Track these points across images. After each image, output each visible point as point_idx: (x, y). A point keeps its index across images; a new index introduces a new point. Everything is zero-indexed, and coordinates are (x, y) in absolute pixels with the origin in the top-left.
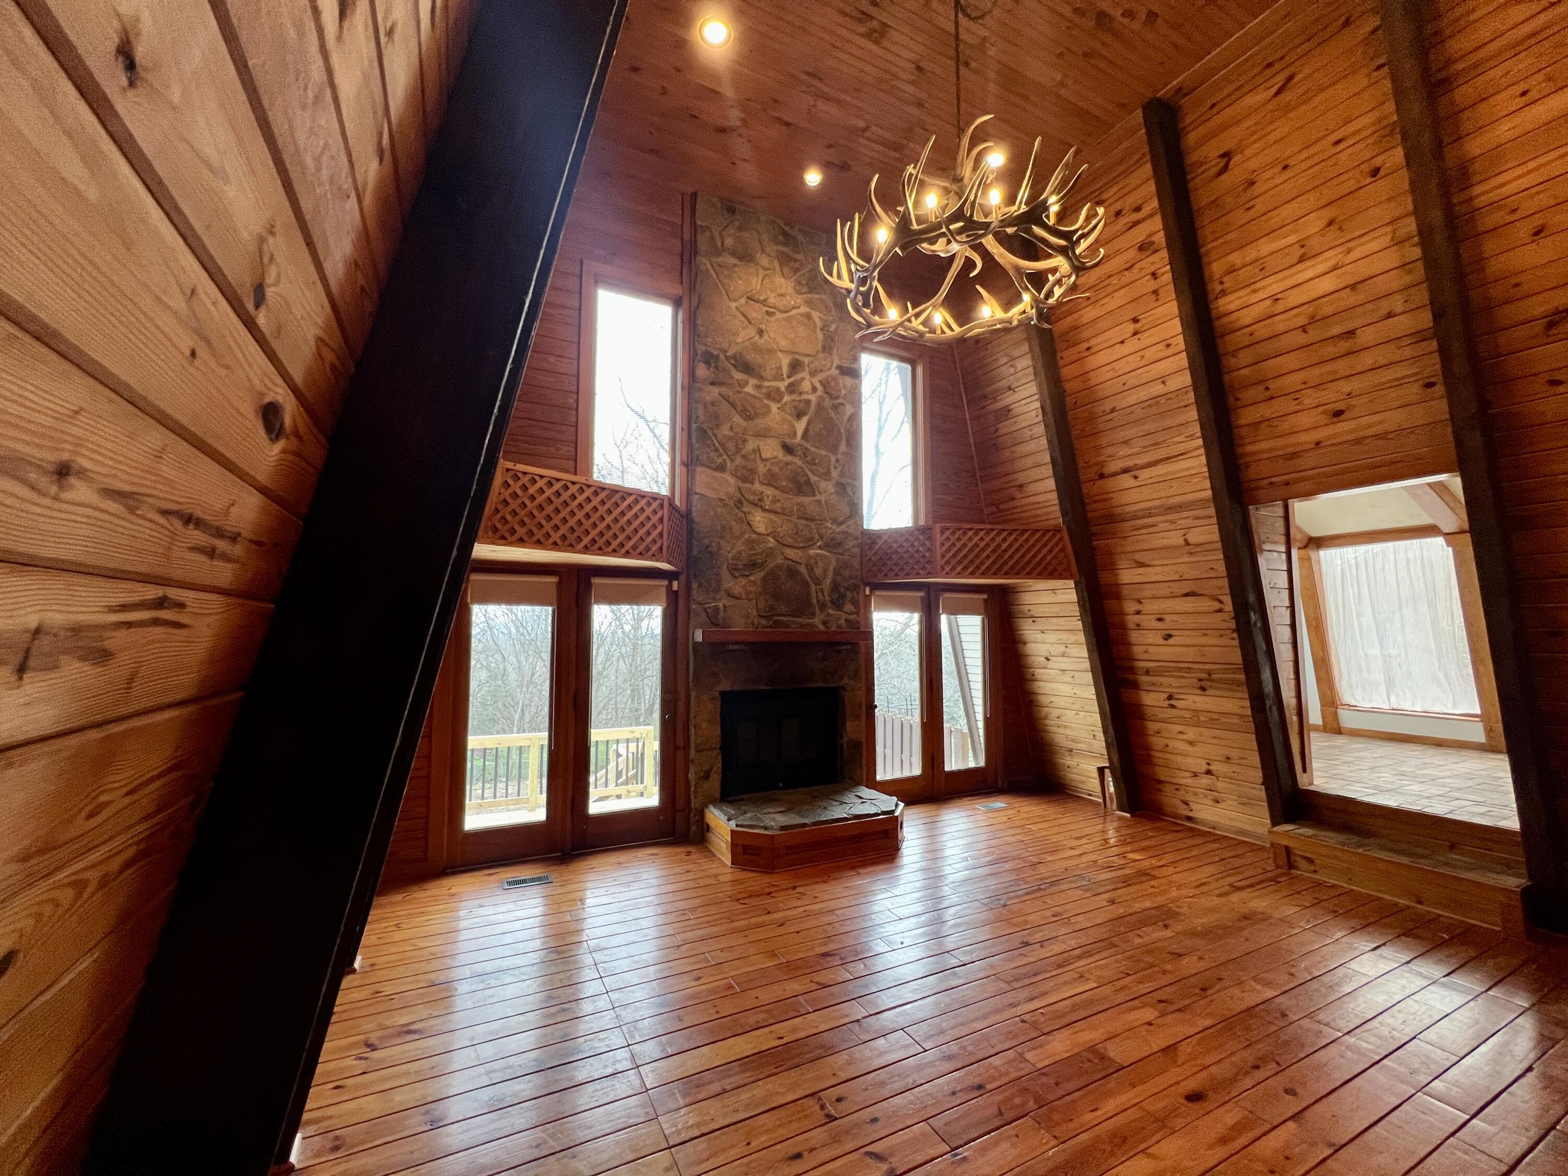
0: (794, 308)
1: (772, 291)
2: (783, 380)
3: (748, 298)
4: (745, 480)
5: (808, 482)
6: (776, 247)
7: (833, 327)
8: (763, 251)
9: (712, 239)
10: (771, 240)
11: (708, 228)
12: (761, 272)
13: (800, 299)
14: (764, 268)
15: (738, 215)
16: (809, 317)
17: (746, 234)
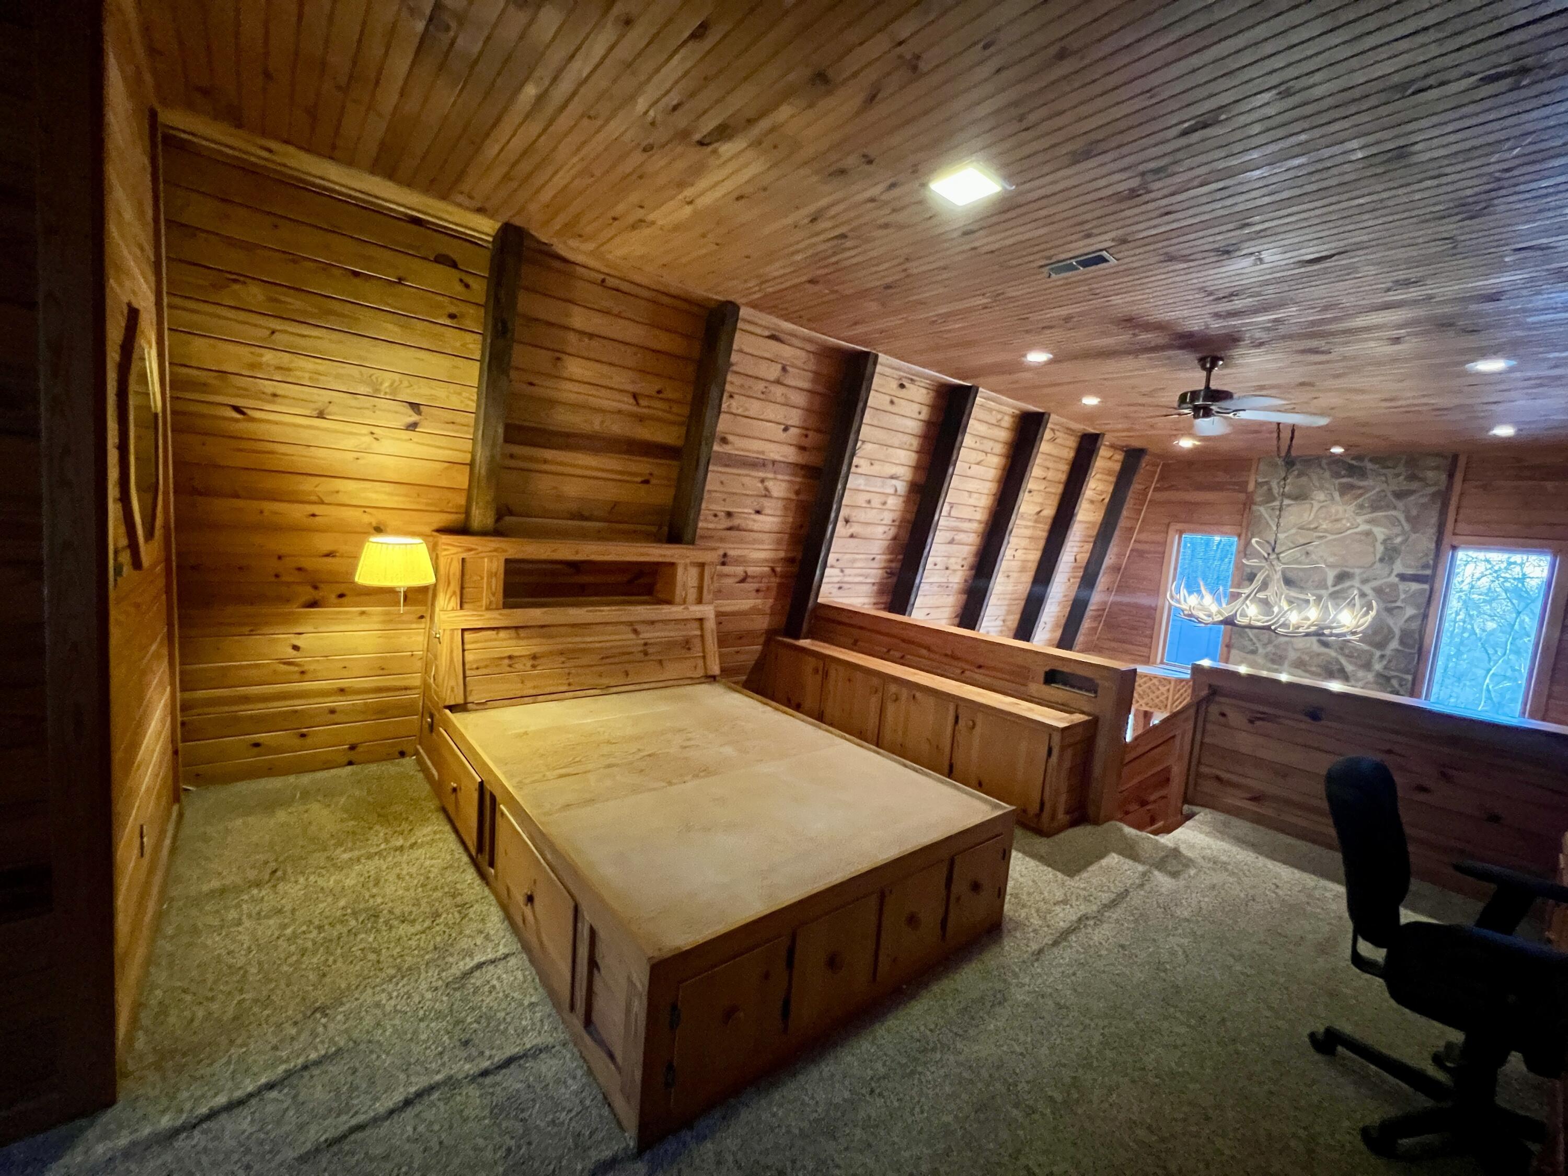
0: (1349, 529)
1: (1325, 519)
2: (1327, 588)
6: (1337, 481)
7: (1399, 540)
8: (1321, 488)
9: (1270, 489)
10: (1332, 476)
11: (1267, 483)
12: (1316, 506)
13: (1359, 519)
14: (1320, 502)
15: (1298, 466)
16: (1368, 534)
17: (1304, 479)
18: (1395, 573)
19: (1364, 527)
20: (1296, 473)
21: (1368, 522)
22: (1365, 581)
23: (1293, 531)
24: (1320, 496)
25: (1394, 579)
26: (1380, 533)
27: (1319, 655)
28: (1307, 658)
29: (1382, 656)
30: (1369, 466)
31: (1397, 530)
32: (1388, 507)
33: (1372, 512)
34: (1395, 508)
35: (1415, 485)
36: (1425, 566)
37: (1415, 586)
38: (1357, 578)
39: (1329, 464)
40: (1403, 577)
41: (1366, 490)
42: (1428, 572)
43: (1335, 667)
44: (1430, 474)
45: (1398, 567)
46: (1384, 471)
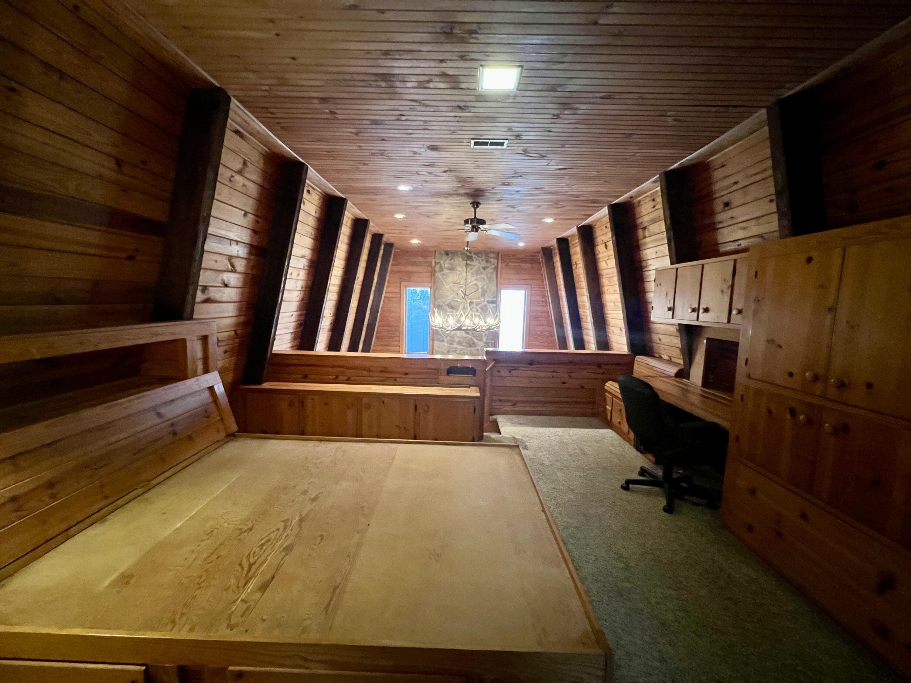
0: (470, 283)
1: (462, 279)
3: (454, 283)
4: (451, 344)
5: (474, 343)
6: (464, 262)
7: (486, 287)
8: (460, 265)
9: (441, 266)
10: (462, 260)
11: (440, 262)
12: (458, 273)
13: (473, 279)
14: (459, 271)
15: (450, 255)
16: (476, 285)
17: (453, 261)
18: (486, 301)
19: (475, 282)
20: (450, 258)
21: (476, 280)
22: (477, 305)
23: (451, 284)
24: (459, 269)
25: (486, 303)
26: (480, 284)
27: (466, 338)
28: (462, 340)
29: (485, 335)
30: (474, 256)
31: (485, 283)
32: (482, 273)
33: (477, 276)
34: (483, 274)
35: (488, 265)
36: (494, 297)
37: (492, 305)
38: (475, 304)
39: (461, 254)
40: (489, 302)
41: (474, 266)
42: (495, 299)
43: (472, 342)
44: (492, 260)
45: (487, 299)
46: (478, 258)
